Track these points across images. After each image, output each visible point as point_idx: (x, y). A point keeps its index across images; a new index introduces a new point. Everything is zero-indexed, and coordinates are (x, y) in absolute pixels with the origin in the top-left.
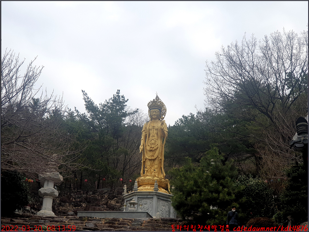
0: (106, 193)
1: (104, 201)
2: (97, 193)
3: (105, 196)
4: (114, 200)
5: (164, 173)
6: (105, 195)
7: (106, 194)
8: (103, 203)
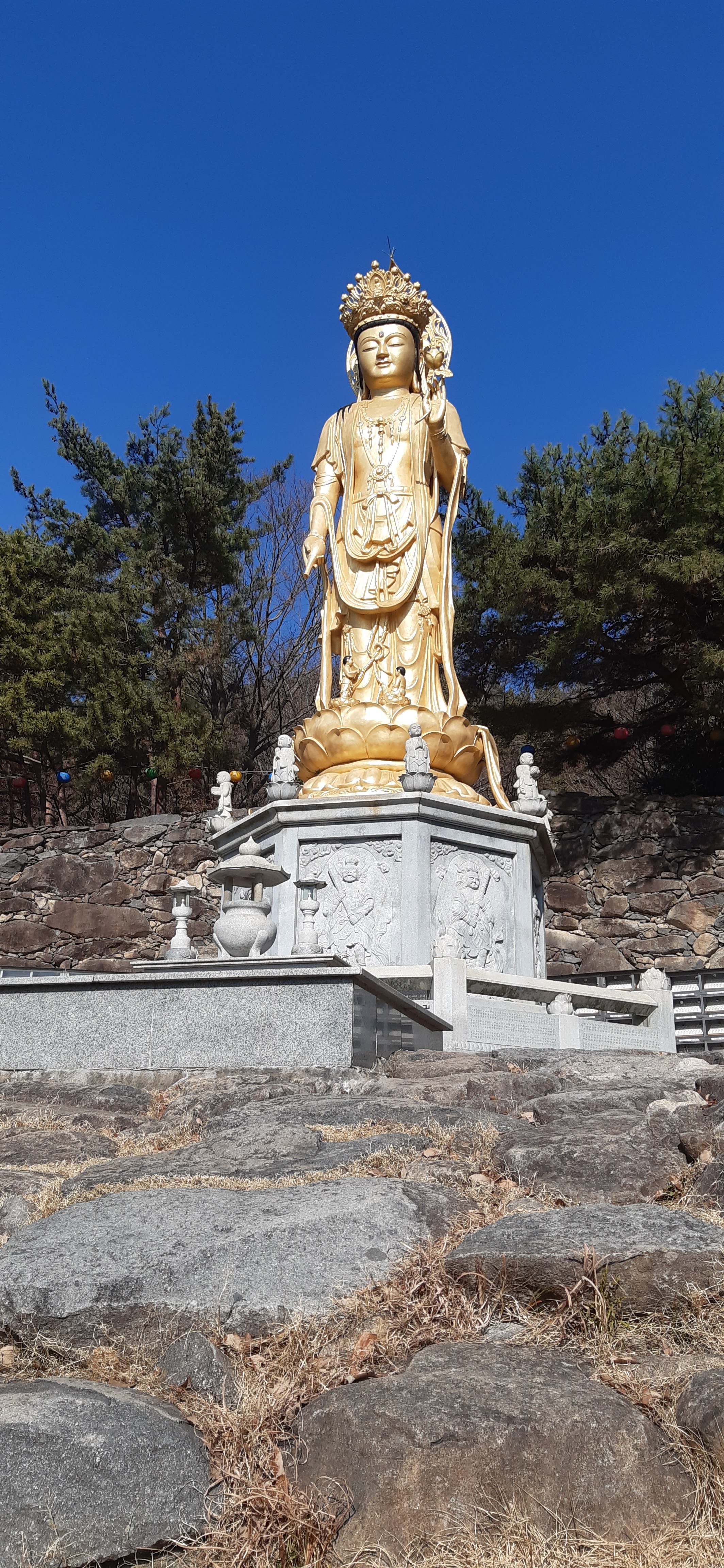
0: (157, 838)
1: (147, 878)
2: (113, 839)
3: (153, 854)
4: (198, 870)
5: (456, 692)
6: (152, 849)
7: (159, 843)
8: (144, 888)
